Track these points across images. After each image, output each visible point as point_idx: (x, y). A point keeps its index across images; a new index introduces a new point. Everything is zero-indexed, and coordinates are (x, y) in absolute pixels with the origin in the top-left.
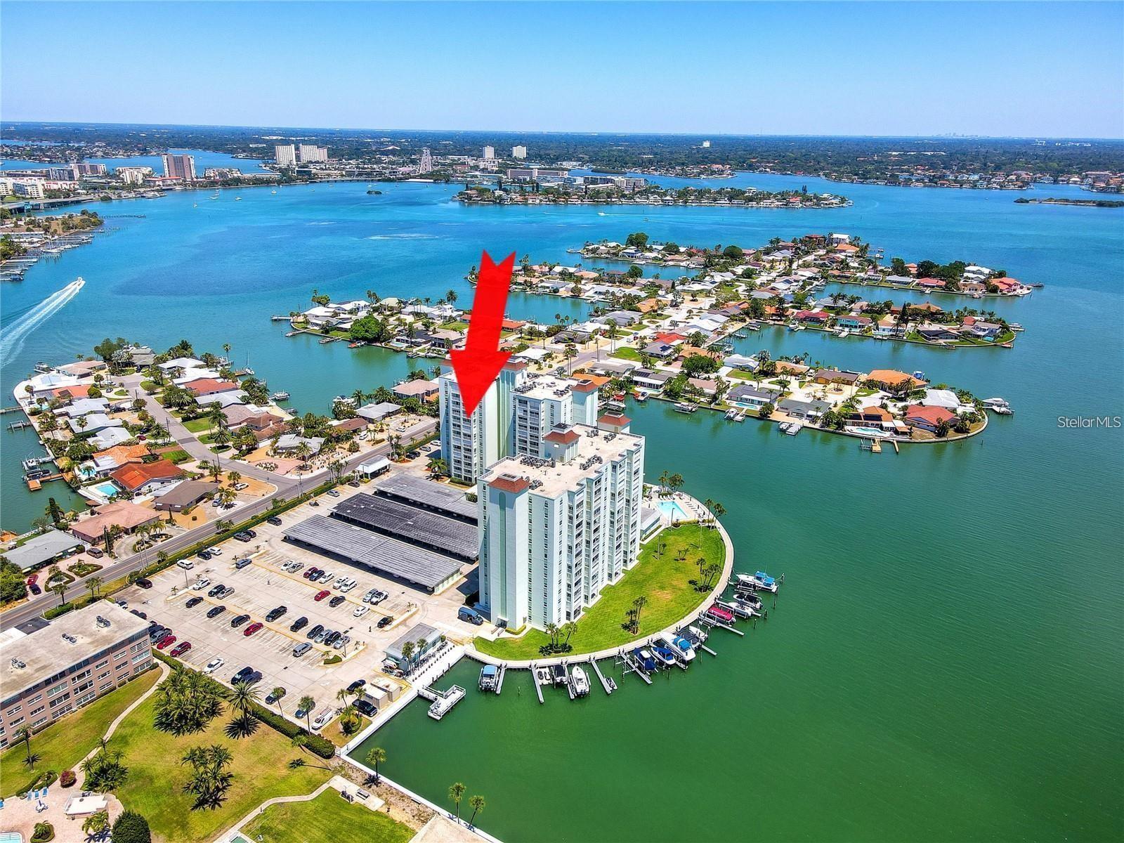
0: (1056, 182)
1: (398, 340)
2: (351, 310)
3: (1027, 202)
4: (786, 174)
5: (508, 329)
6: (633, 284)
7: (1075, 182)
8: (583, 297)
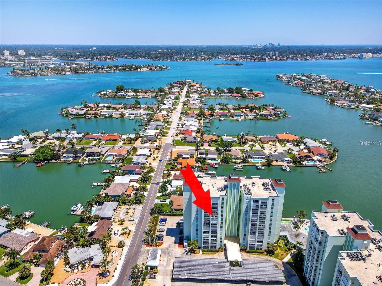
0: (215, 58)
1: (64, 157)
2: (17, 142)
3: (217, 65)
4: (135, 59)
5: (114, 139)
6: (140, 108)
7: (220, 58)
8: (126, 117)
